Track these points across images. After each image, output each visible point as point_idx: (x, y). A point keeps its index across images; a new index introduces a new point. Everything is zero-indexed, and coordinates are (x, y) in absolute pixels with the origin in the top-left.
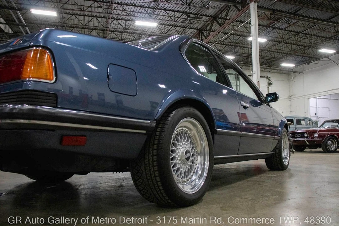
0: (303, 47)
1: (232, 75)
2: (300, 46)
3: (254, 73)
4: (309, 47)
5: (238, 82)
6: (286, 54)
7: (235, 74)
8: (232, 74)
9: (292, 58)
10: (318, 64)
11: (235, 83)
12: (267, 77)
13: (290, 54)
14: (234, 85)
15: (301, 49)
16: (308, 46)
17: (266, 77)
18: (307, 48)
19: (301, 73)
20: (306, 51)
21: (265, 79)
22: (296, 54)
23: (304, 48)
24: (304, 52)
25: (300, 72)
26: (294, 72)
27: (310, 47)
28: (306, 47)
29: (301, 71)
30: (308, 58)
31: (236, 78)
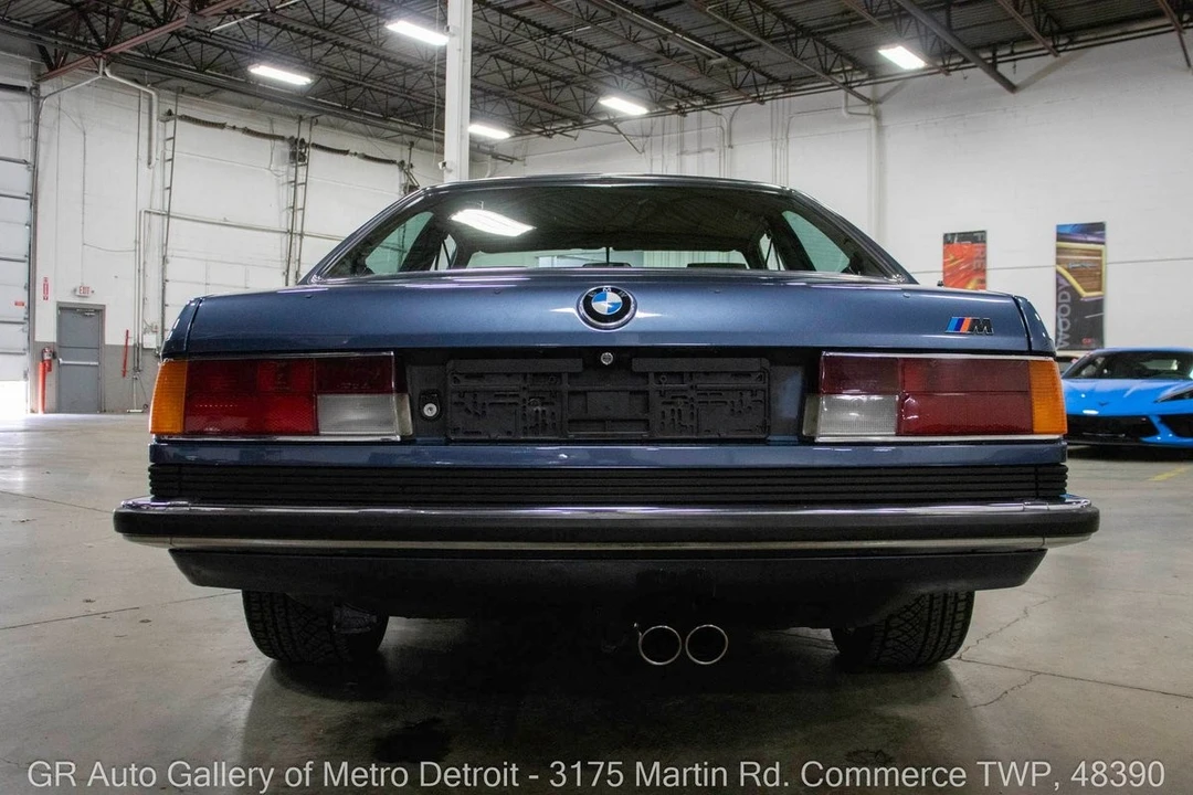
0: (544, 78)
1: (279, 143)
2: (539, 72)
3: (450, 171)
4: (567, 81)
5: (301, 170)
6: (485, 90)
7: (292, 138)
8: (282, 138)
9: (501, 108)
10: (576, 138)
11: (288, 173)
12: (402, 163)
13: (500, 95)
14: (285, 181)
15: (539, 83)
16: (562, 79)
17: (398, 161)
18: (558, 83)
19: (515, 162)
20: (554, 94)
21: (394, 169)
22: (520, 98)
23: (550, 81)
24: (547, 94)
25: (516, 159)
26: (496, 157)
27: (568, 83)
28: (555, 78)
29: (518, 154)
30: (551, 116)
31: (293, 155)
